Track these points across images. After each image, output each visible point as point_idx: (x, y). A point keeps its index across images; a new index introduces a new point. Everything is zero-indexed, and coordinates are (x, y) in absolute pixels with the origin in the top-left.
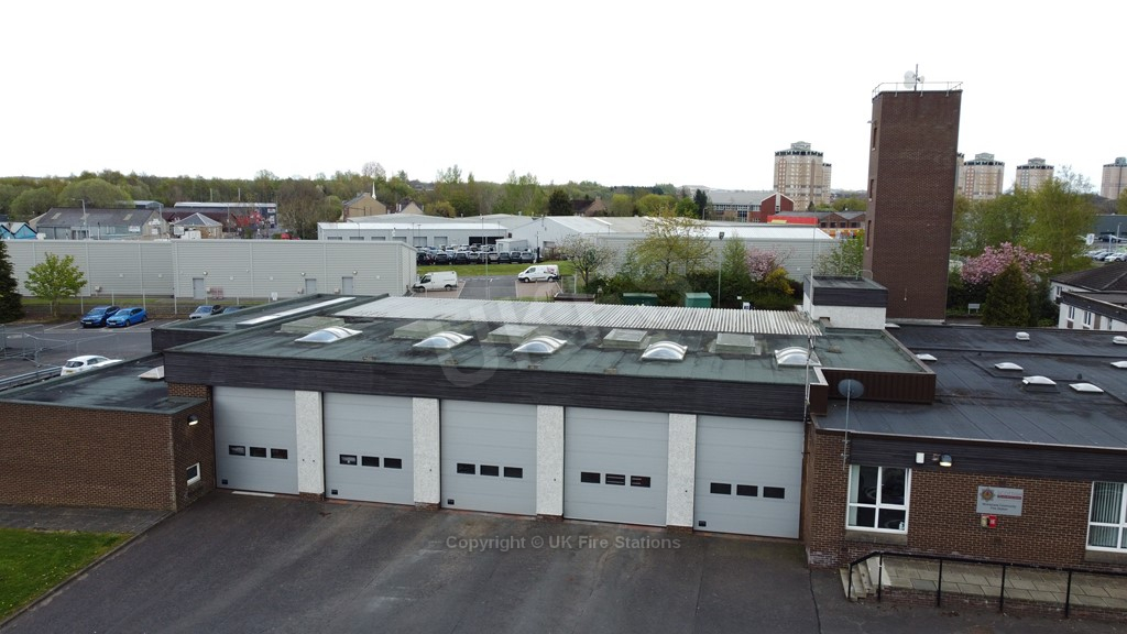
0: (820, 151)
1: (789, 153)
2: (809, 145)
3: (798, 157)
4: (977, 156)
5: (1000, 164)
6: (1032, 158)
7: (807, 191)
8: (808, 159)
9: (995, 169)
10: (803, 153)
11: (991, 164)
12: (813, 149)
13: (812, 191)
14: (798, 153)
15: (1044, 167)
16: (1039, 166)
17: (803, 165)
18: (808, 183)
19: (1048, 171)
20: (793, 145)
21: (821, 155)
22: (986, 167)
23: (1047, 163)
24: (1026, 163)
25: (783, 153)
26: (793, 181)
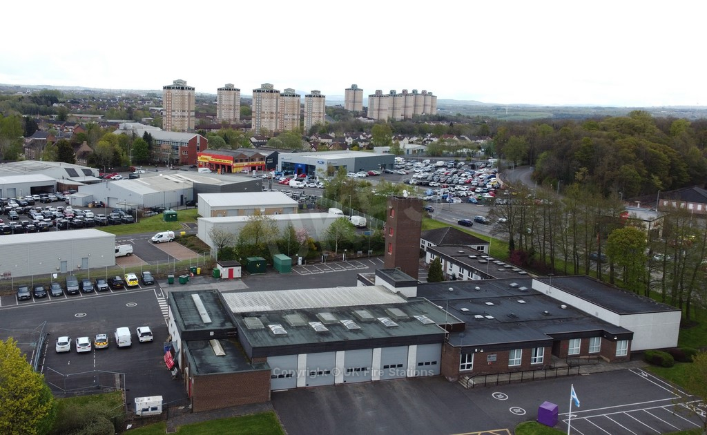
0: (192, 86)
1: (173, 88)
2: (185, 82)
3: (180, 91)
4: (285, 90)
5: (299, 96)
6: (313, 90)
7: (186, 114)
8: (186, 92)
9: (296, 99)
10: (183, 88)
11: (294, 96)
12: (188, 85)
13: (189, 114)
14: (179, 88)
15: (320, 96)
16: (316, 95)
17: (183, 96)
18: (187, 109)
19: (322, 99)
20: (174, 82)
21: (194, 89)
22: (292, 98)
23: (322, 94)
24: (310, 93)
25: (169, 88)
26: (178, 107)
